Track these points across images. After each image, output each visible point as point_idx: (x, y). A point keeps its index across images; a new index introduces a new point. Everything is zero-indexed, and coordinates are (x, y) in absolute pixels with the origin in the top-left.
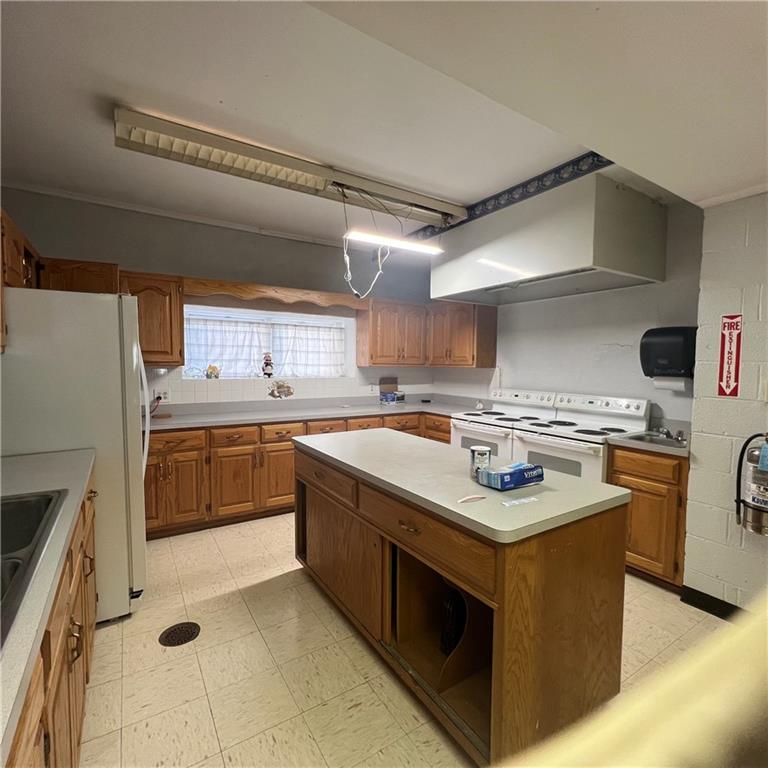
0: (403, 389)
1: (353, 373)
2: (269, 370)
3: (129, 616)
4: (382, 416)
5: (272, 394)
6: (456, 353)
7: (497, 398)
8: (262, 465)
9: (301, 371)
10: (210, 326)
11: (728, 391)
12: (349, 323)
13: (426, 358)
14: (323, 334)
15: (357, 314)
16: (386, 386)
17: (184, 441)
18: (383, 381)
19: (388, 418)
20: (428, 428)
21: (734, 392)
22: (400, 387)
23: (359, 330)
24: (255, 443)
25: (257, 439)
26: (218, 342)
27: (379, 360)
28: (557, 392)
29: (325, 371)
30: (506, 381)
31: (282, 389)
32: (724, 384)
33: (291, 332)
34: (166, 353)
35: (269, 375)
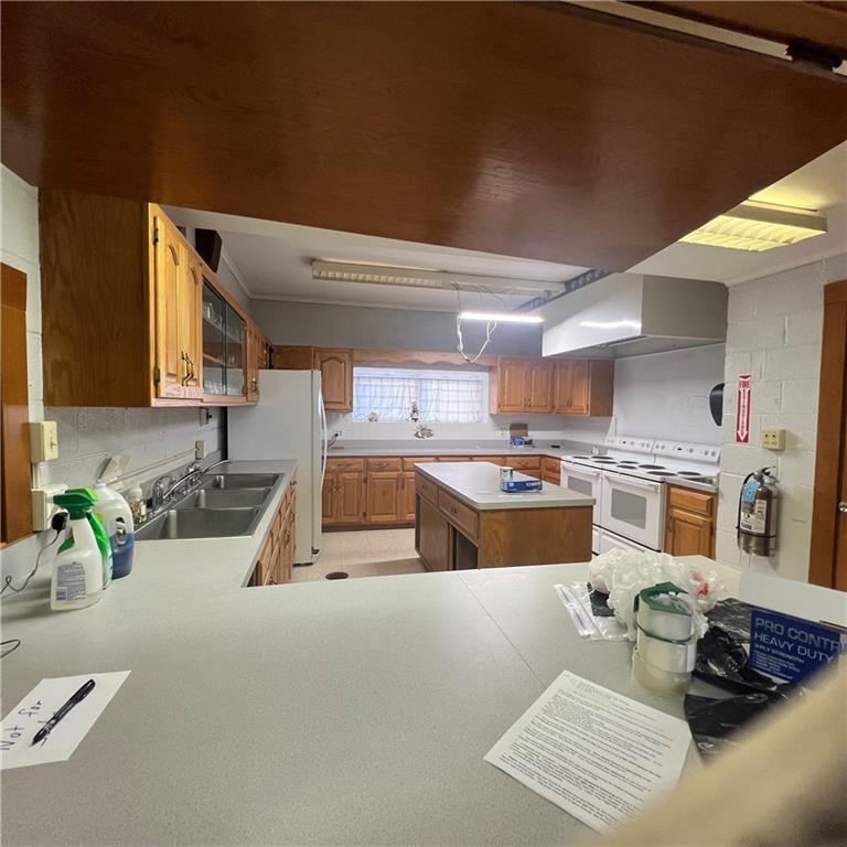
0: (533, 435)
1: (486, 419)
2: (415, 416)
3: (310, 564)
4: (504, 456)
5: (417, 435)
6: (575, 402)
7: (610, 444)
8: (403, 487)
9: (442, 417)
10: (373, 382)
11: (742, 438)
12: (484, 376)
13: (553, 407)
14: (462, 387)
15: (490, 369)
16: (517, 432)
17: (349, 465)
18: (514, 427)
19: (509, 459)
20: (548, 469)
21: (746, 440)
22: (530, 433)
23: (491, 382)
24: (397, 470)
25: (400, 467)
26: (379, 394)
27: (506, 408)
28: (656, 439)
29: (462, 418)
30: (620, 428)
31: (425, 432)
32: (739, 432)
33: (435, 385)
34: (340, 403)
35: (416, 420)
